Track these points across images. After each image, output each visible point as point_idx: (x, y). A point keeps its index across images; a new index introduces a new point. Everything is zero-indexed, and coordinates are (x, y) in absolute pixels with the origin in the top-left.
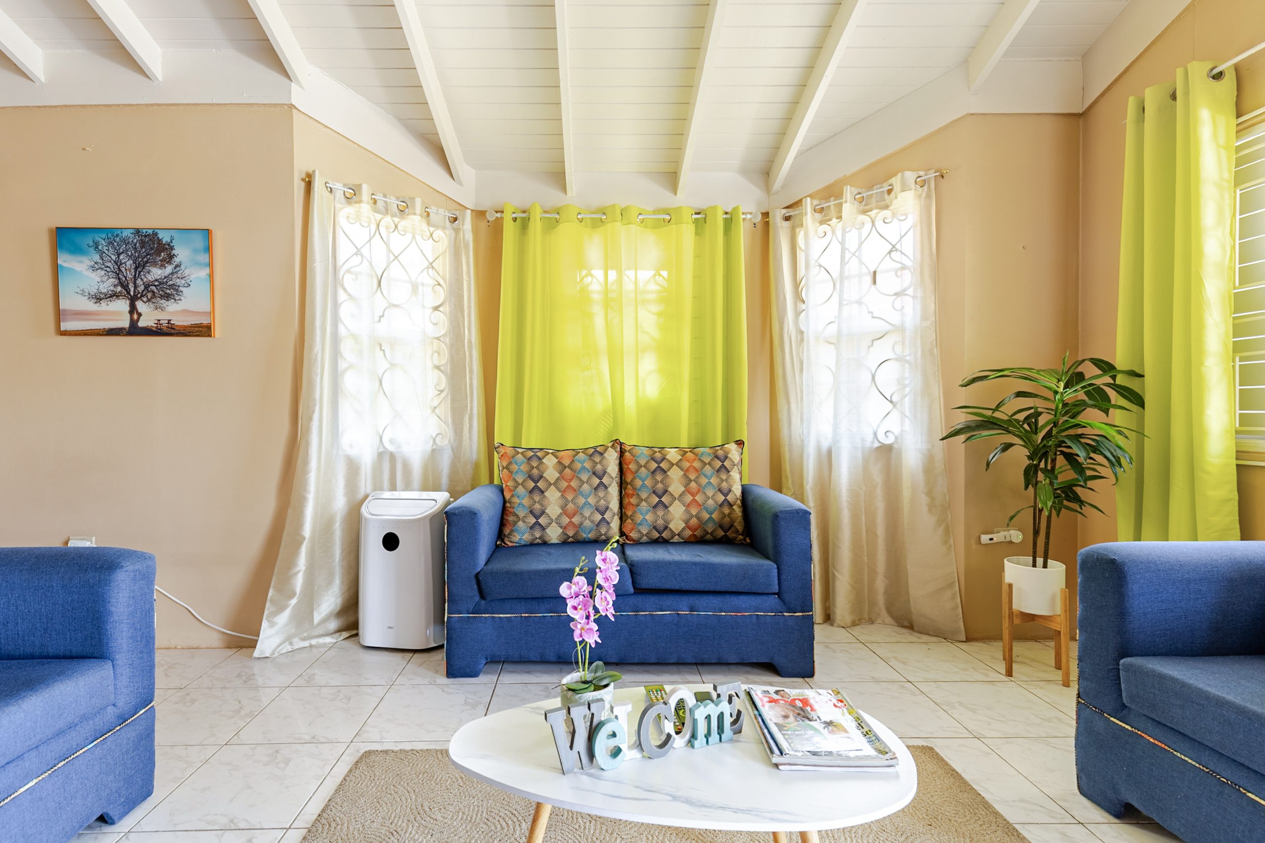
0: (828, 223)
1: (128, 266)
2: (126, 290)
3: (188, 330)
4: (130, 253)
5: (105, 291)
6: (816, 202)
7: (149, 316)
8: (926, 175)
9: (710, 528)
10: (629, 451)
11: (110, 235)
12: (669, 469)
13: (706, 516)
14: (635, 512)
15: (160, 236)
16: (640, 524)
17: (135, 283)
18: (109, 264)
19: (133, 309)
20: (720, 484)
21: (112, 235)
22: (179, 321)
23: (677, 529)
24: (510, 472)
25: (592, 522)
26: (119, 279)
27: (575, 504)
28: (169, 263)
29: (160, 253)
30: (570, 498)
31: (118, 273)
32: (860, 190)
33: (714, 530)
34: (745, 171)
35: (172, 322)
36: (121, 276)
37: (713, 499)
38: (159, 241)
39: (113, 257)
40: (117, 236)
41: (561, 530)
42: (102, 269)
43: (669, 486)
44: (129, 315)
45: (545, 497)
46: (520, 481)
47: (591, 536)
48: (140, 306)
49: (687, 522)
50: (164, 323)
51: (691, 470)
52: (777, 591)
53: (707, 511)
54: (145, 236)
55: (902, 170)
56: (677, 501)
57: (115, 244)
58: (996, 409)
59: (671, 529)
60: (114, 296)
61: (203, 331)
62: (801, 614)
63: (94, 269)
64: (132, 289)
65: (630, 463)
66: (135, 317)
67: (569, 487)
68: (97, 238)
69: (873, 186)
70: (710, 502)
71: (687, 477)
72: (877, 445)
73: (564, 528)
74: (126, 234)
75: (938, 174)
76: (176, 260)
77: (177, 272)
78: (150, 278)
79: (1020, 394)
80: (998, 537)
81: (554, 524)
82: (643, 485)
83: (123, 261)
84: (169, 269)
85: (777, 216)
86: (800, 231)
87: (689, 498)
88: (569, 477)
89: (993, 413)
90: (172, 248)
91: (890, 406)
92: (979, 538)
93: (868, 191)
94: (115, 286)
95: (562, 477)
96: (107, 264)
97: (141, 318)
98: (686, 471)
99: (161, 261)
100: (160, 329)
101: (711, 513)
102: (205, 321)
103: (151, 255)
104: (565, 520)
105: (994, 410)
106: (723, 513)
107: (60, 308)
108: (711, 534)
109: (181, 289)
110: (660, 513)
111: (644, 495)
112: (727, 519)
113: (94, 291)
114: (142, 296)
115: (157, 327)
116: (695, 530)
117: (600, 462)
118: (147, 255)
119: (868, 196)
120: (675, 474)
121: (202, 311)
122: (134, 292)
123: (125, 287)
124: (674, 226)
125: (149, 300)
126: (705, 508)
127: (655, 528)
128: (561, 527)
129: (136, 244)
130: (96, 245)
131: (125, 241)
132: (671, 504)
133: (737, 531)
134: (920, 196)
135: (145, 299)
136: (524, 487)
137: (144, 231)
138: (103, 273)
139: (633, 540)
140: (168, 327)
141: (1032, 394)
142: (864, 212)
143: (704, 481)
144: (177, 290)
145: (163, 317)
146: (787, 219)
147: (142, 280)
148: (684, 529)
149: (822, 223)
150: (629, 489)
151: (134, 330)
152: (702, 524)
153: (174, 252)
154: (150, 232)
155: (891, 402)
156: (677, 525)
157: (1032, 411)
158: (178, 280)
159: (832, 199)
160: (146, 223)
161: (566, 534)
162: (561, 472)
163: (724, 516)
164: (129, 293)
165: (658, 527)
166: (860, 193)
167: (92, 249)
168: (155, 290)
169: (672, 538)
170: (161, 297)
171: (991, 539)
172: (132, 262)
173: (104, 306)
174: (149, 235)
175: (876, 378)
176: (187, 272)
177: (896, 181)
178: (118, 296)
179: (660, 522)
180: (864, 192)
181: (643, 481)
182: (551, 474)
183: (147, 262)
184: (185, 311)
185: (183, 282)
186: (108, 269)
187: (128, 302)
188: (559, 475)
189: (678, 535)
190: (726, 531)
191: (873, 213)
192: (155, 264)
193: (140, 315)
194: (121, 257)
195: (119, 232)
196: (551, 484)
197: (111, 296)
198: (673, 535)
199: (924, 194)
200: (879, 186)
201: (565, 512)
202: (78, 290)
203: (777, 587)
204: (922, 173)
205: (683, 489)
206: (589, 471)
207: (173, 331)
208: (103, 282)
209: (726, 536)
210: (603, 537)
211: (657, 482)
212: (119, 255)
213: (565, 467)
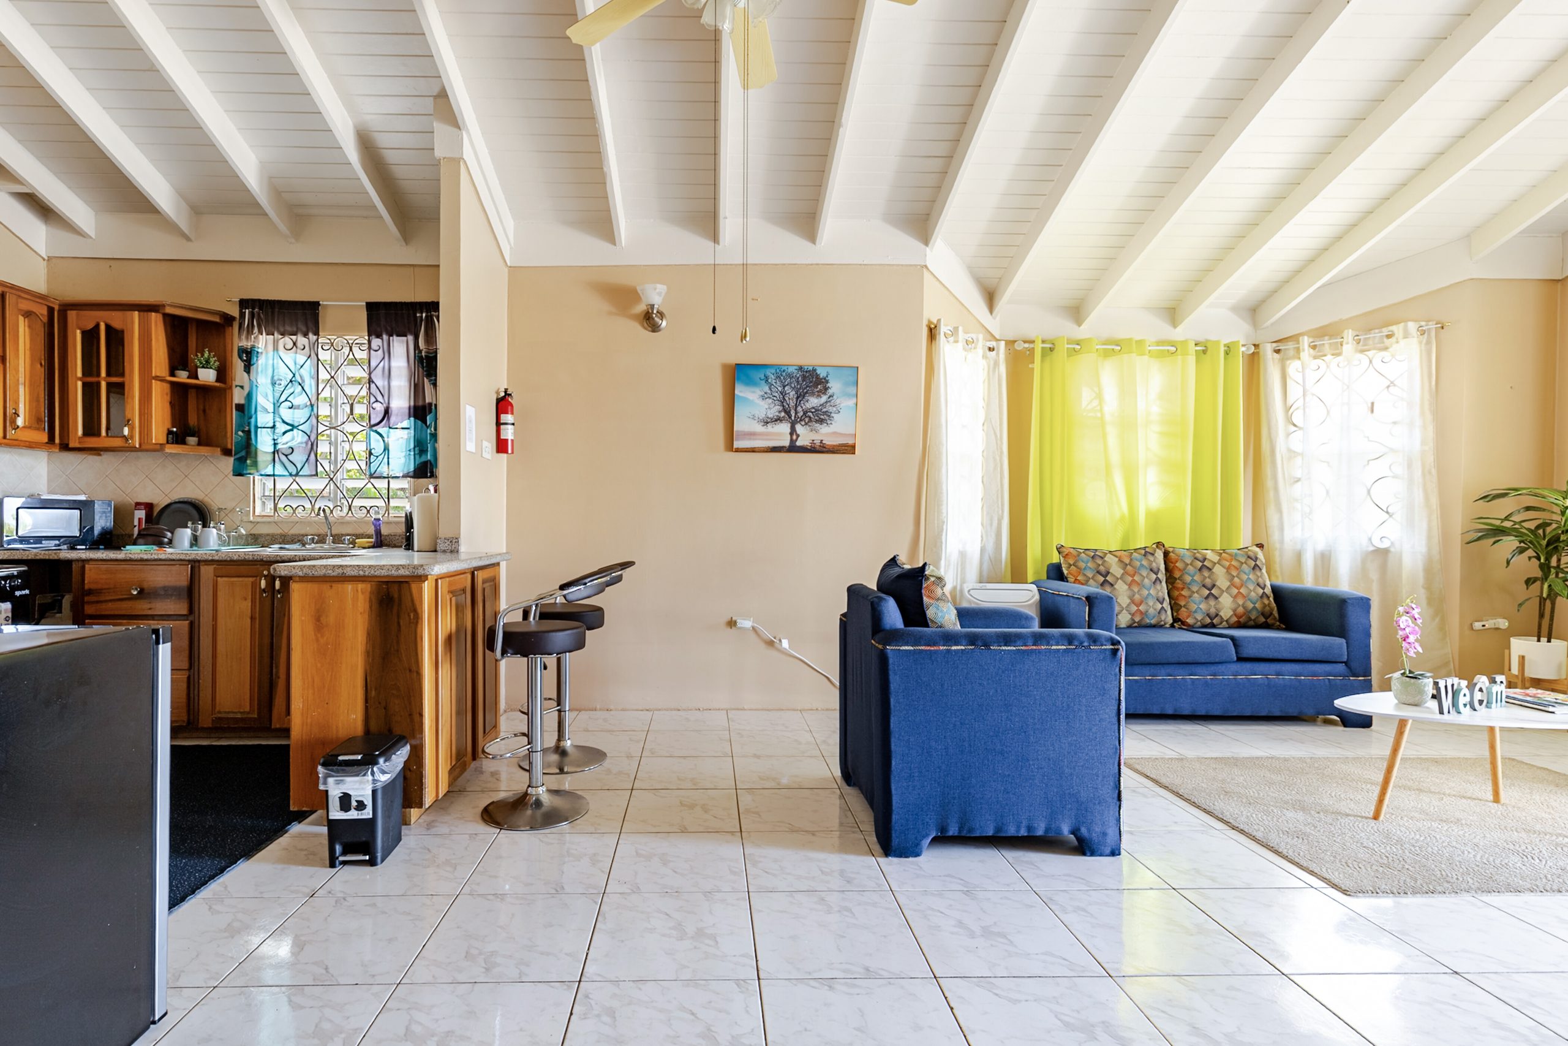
0: (1323, 358)
1: (791, 396)
2: (788, 416)
3: (836, 448)
4: (793, 386)
5: (771, 416)
6: (1311, 340)
7: (805, 436)
8: (1426, 325)
9: (1253, 616)
10: (1172, 552)
11: (778, 371)
12: (1214, 566)
13: (1251, 606)
14: (1188, 602)
15: (818, 372)
16: (1196, 612)
17: (796, 410)
18: (776, 394)
19: (793, 431)
20: (1257, 579)
21: (780, 372)
22: (829, 441)
23: (1226, 616)
24: (1078, 568)
25: (1155, 609)
26: (783, 406)
27: (1140, 595)
28: (824, 393)
29: (818, 385)
30: (1136, 590)
31: (782, 402)
32: (1358, 333)
33: (1257, 617)
34: (1235, 309)
35: (824, 442)
36: (785, 404)
37: (1255, 593)
38: (817, 376)
39: (780, 389)
40: (784, 371)
41: (1130, 617)
42: (770, 398)
43: (1216, 581)
44: (789, 436)
45: (1115, 589)
46: (1091, 576)
47: (1153, 622)
48: (799, 428)
49: (1234, 611)
50: (817, 442)
51: (1232, 568)
52: (1345, 660)
53: (1251, 602)
54: (806, 372)
55: (1406, 321)
56: (1225, 593)
57: (782, 378)
58: (1507, 518)
59: (1221, 617)
60: (778, 420)
61: (850, 449)
62: (1362, 678)
63: (763, 398)
64: (793, 415)
65: (1177, 562)
66: (794, 437)
67: (1133, 581)
68: (768, 373)
69: (1371, 330)
70: (1253, 594)
71: (1230, 574)
72: (1372, 548)
73: (1133, 615)
74: (791, 369)
75: (1439, 325)
76: (830, 392)
77: (830, 401)
78: (808, 405)
79: (1528, 509)
80: (1489, 624)
81: (1124, 611)
82: (1193, 580)
83: (787, 392)
84: (824, 398)
85: (1268, 349)
86: (1290, 364)
87: (1235, 591)
88: (1132, 573)
89: (1502, 522)
90: (827, 382)
91: (1387, 516)
92: (1471, 625)
93: (1366, 334)
94: (780, 412)
95: (1126, 573)
96: (774, 394)
97: (799, 439)
98: (1228, 569)
99: (818, 392)
100: (814, 448)
101: (1254, 603)
102: (851, 442)
103: (810, 387)
104: (1134, 608)
105: (1503, 520)
106: (1264, 604)
107: (735, 429)
108: (1254, 620)
109: (833, 415)
110: (1212, 602)
111: (1195, 589)
112: (1267, 608)
113: (762, 416)
114: (801, 420)
115: (811, 446)
116: (1241, 617)
117: (1154, 561)
118: (807, 387)
119: (1365, 339)
120: (1218, 570)
121: (848, 433)
122: (795, 417)
123: (788, 413)
124: (1180, 357)
125: (806, 424)
126: (1249, 599)
127: (1208, 615)
128: (1130, 614)
129: (798, 378)
130: (766, 379)
131: (790, 376)
132: (1220, 596)
133: (1275, 618)
134: (1420, 343)
135: (803, 423)
136: (1095, 581)
137: (806, 367)
138: (771, 401)
139: (1189, 625)
140: (820, 446)
141: (1538, 508)
142: (1362, 351)
143: (1245, 577)
144: (829, 416)
145: (817, 438)
146: (1278, 351)
147: (802, 407)
148: (1231, 616)
149: (1315, 358)
150: (1179, 584)
151: (793, 448)
152: (1247, 612)
153: (828, 385)
154: (811, 368)
155: (1387, 512)
156: (1226, 613)
157: (1541, 521)
158: (830, 408)
159: (1326, 338)
160: (808, 361)
161: (1133, 620)
162: (1124, 569)
163: (1265, 606)
164: (790, 418)
165: (1211, 615)
166: (1358, 336)
167: (763, 382)
168: (812, 416)
169: (1221, 623)
170: (816, 421)
171: (1484, 626)
172: (794, 393)
173: (770, 428)
174: (809, 371)
175: (1371, 492)
176: (838, 401)
177: (1398, 329)
178: (781, 421)
179: (1213, 611)
180: (1361, 335)
181: (1192, 576)
182: (1116, 570)
183: (806, 393)
184: (835, 433)
185: (835, 409)
186: (775, 398)
187: (789, 425)
188: (1122, 571)
189: (1227, 621)
190: (1266, 618)
191: (1370, 353)
192: (813, 394)
193: (798, 436)
194: (786, 388)
195: (785, 368)
196: (1118, 579)
197: (776, 420)
198: (1222, 620)
199: (1424, 341)
200: (1377, 331)
201: (1133, 601)
202: (749, 415)
203: (1346, 657)
204: (1423, 323)
205: (1229, 583)
206: (1147, 568)
207: (824, 449)
208: (770, 408)
209: (1266, 622)
210: (1163, 623)
211: (1205, 578)
212: (784, 387)
213: (1127, 565)
